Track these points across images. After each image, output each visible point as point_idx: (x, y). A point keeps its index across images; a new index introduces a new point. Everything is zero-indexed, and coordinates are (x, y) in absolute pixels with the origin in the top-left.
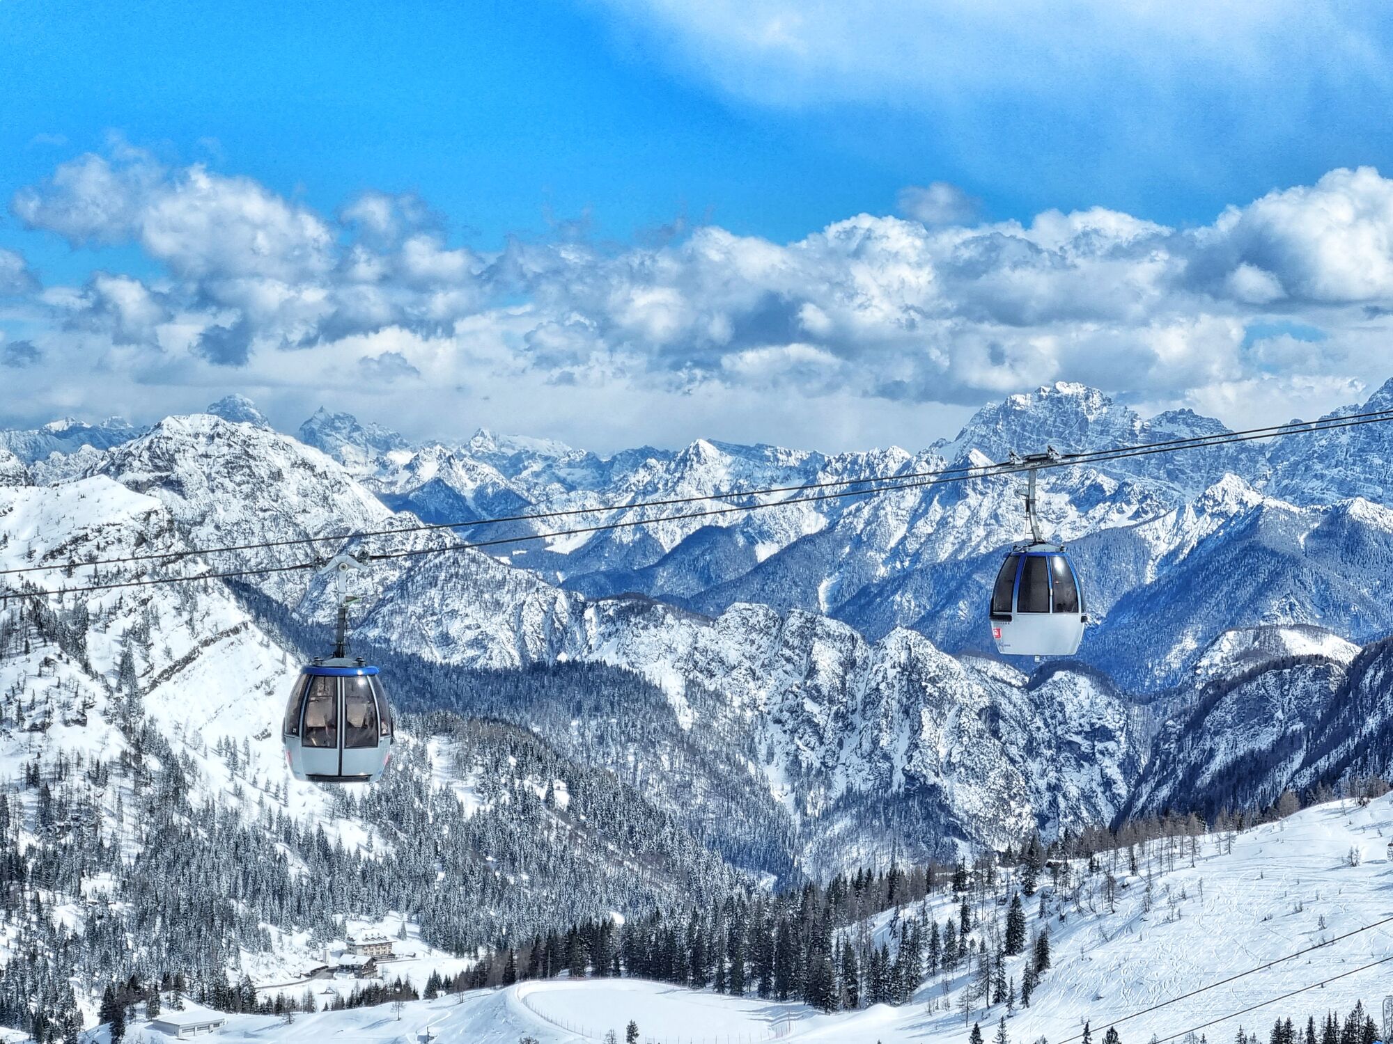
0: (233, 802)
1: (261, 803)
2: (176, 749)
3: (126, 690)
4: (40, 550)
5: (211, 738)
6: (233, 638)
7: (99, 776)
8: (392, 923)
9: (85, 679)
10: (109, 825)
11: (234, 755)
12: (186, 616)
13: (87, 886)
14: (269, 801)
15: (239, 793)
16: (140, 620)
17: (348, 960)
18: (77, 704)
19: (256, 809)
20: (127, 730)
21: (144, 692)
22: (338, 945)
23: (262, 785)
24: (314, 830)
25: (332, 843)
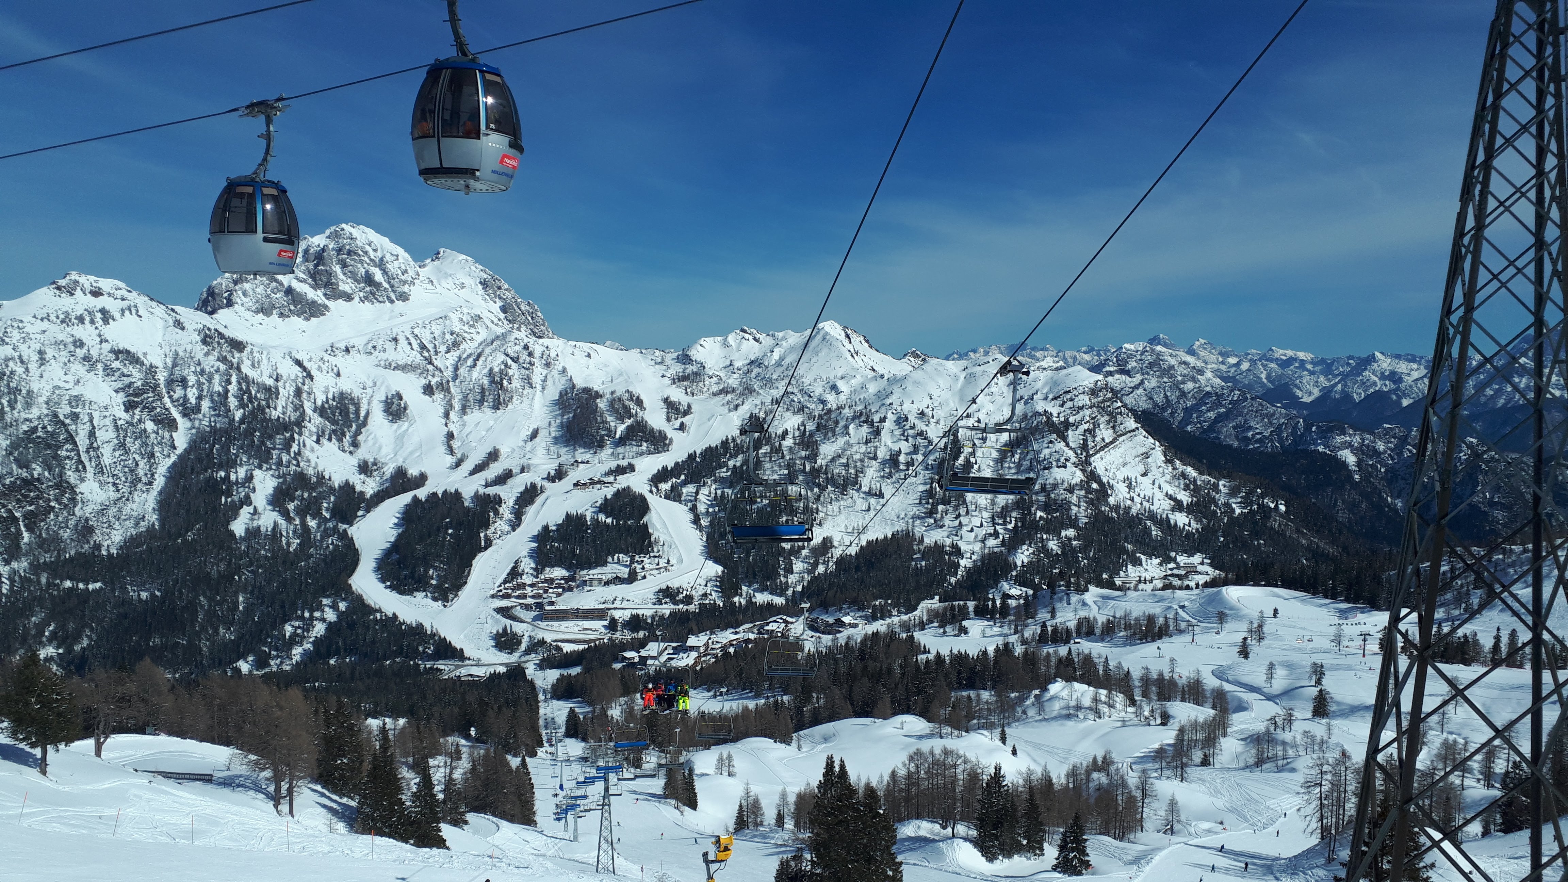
0: (1129, 502)
1: (1141, 504)
2: (1105, 480)
3: (1084, 454)
4: (1051, 396)
5: (1120, 476)
6: (1132, 434)
7: (1071, 490)
8: (1197, 559)
9: (1066, 449)
10: (1074, 509)
11: (1131, 483)
12: (1111, 424)
13: (1063, 533)
14: (1145, 503)
15: (1132, 499)
16: (1091, 426)
17: (1176, 572)
18: (1062, 459)
19: (1139, 506)
20: (1083, 471)
21: (1092, 455)
22: (1172, 565)
23: (1142, 496)
24: (1164, 516)
25: (1172, 522)
